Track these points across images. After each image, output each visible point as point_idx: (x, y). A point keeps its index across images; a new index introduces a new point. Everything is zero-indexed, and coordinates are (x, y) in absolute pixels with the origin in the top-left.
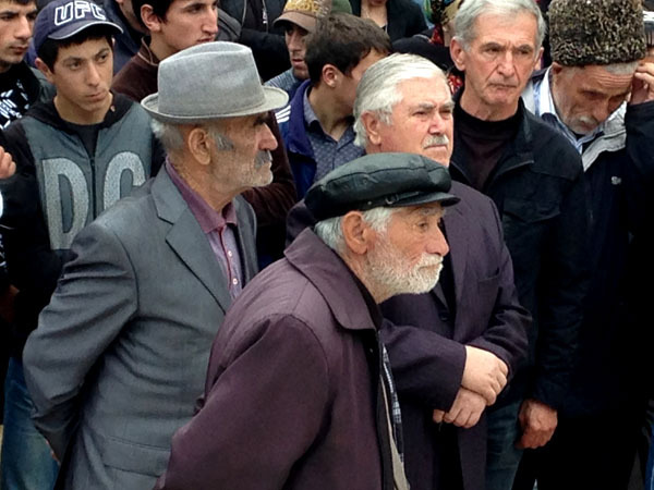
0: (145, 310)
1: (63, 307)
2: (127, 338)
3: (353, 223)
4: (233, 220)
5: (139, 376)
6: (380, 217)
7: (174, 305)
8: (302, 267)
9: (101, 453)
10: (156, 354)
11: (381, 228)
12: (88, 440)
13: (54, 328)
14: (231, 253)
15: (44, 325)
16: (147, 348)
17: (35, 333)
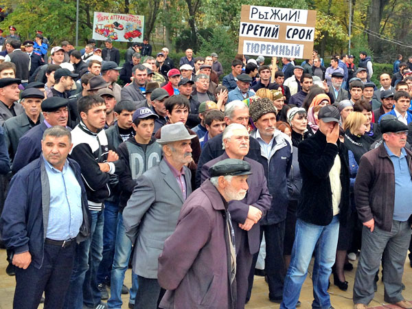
0: (157, 200)
1: (134, 200)
2: (152, 208)
3: (221, 179)
4: (183, 173)
5: (156, 219)
6: (229, 178)
7: (166, 198)
8: (205, 191)
9: (145, 242)
10: (160, 212)
11: (229, 181)
12: (141, 239)
13: (131, 206)
14: (183, 182)
15: (129, 204)
16: (158, 211)
17: (126, 207)
